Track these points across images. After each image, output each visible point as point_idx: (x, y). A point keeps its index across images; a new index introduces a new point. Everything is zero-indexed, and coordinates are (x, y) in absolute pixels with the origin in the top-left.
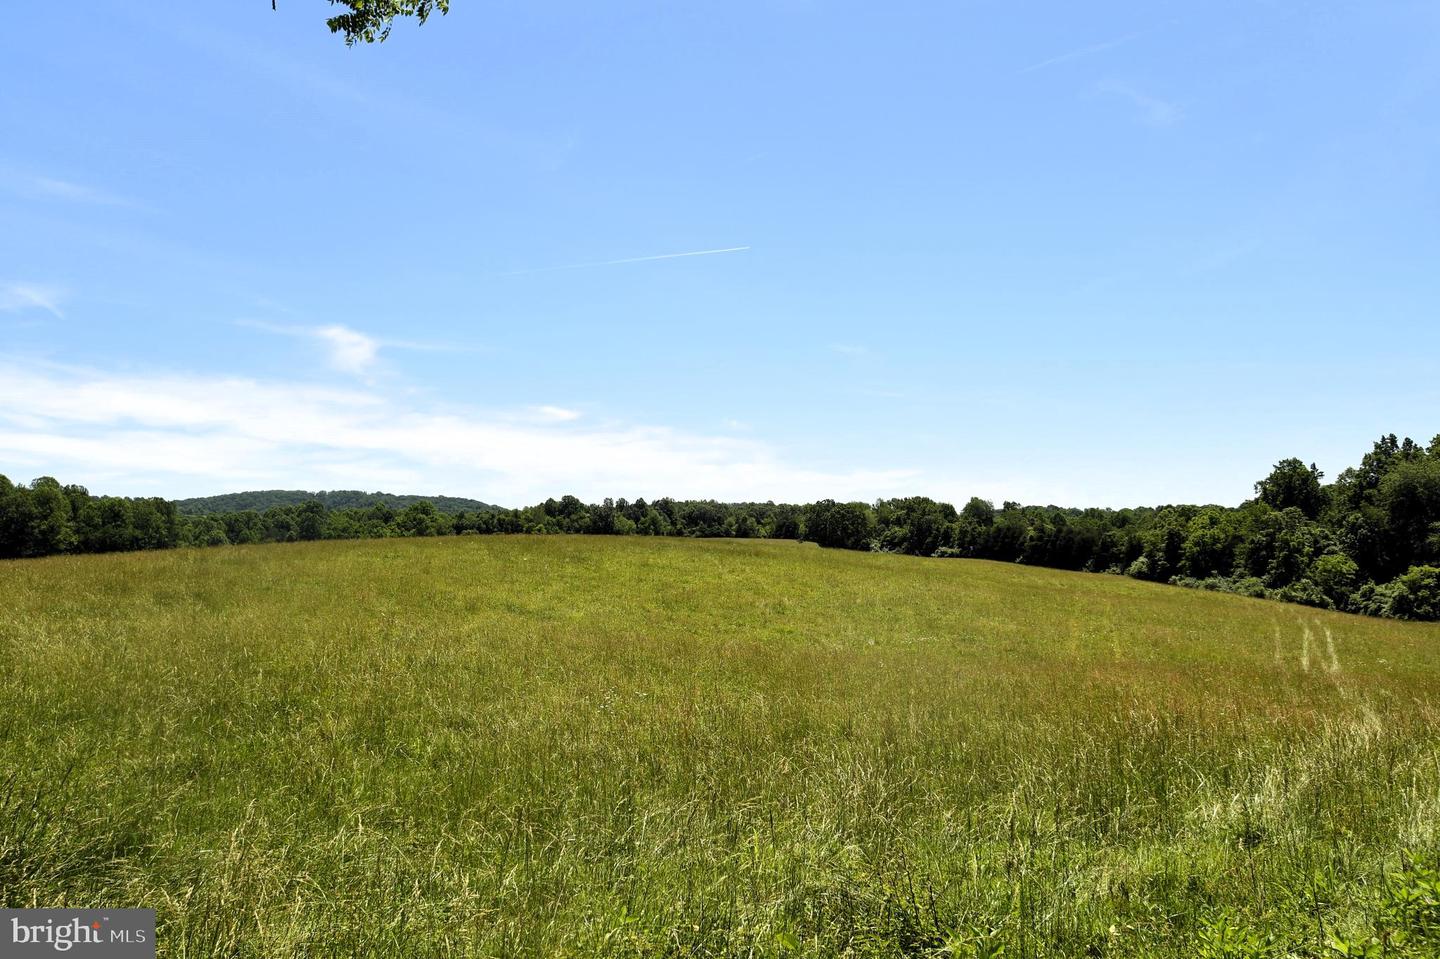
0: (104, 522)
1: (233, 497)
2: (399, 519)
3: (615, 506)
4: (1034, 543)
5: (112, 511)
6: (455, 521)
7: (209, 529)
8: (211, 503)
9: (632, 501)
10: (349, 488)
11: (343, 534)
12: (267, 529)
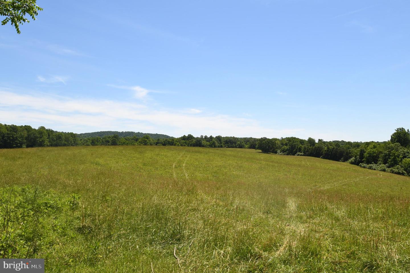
0: (56, 139)
1: (98, 133)
2: (140, 140)
3: (204, 138)
4: (326, 152)
5: (59, 136)
6: (157, 141)
7: (87, 141)
8: (92, 134)
9: (209, 136)
10: (130, 131)
11: (123, 144)
12: (103, 142)
